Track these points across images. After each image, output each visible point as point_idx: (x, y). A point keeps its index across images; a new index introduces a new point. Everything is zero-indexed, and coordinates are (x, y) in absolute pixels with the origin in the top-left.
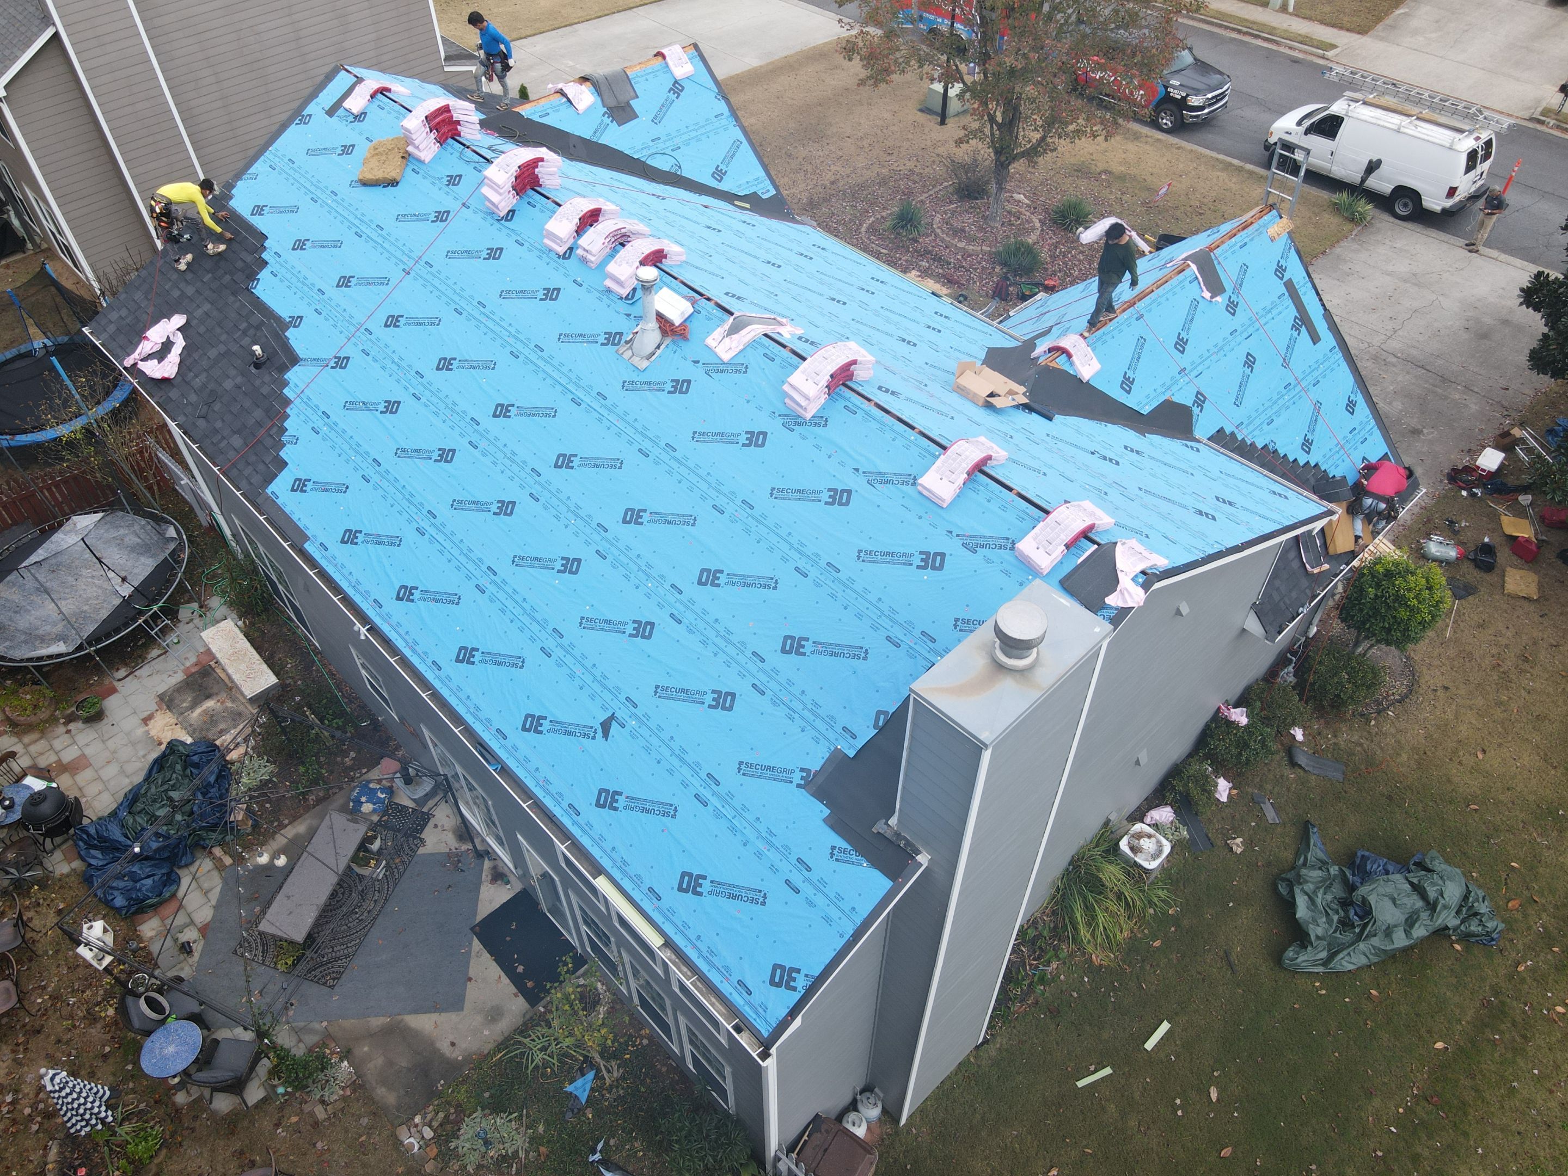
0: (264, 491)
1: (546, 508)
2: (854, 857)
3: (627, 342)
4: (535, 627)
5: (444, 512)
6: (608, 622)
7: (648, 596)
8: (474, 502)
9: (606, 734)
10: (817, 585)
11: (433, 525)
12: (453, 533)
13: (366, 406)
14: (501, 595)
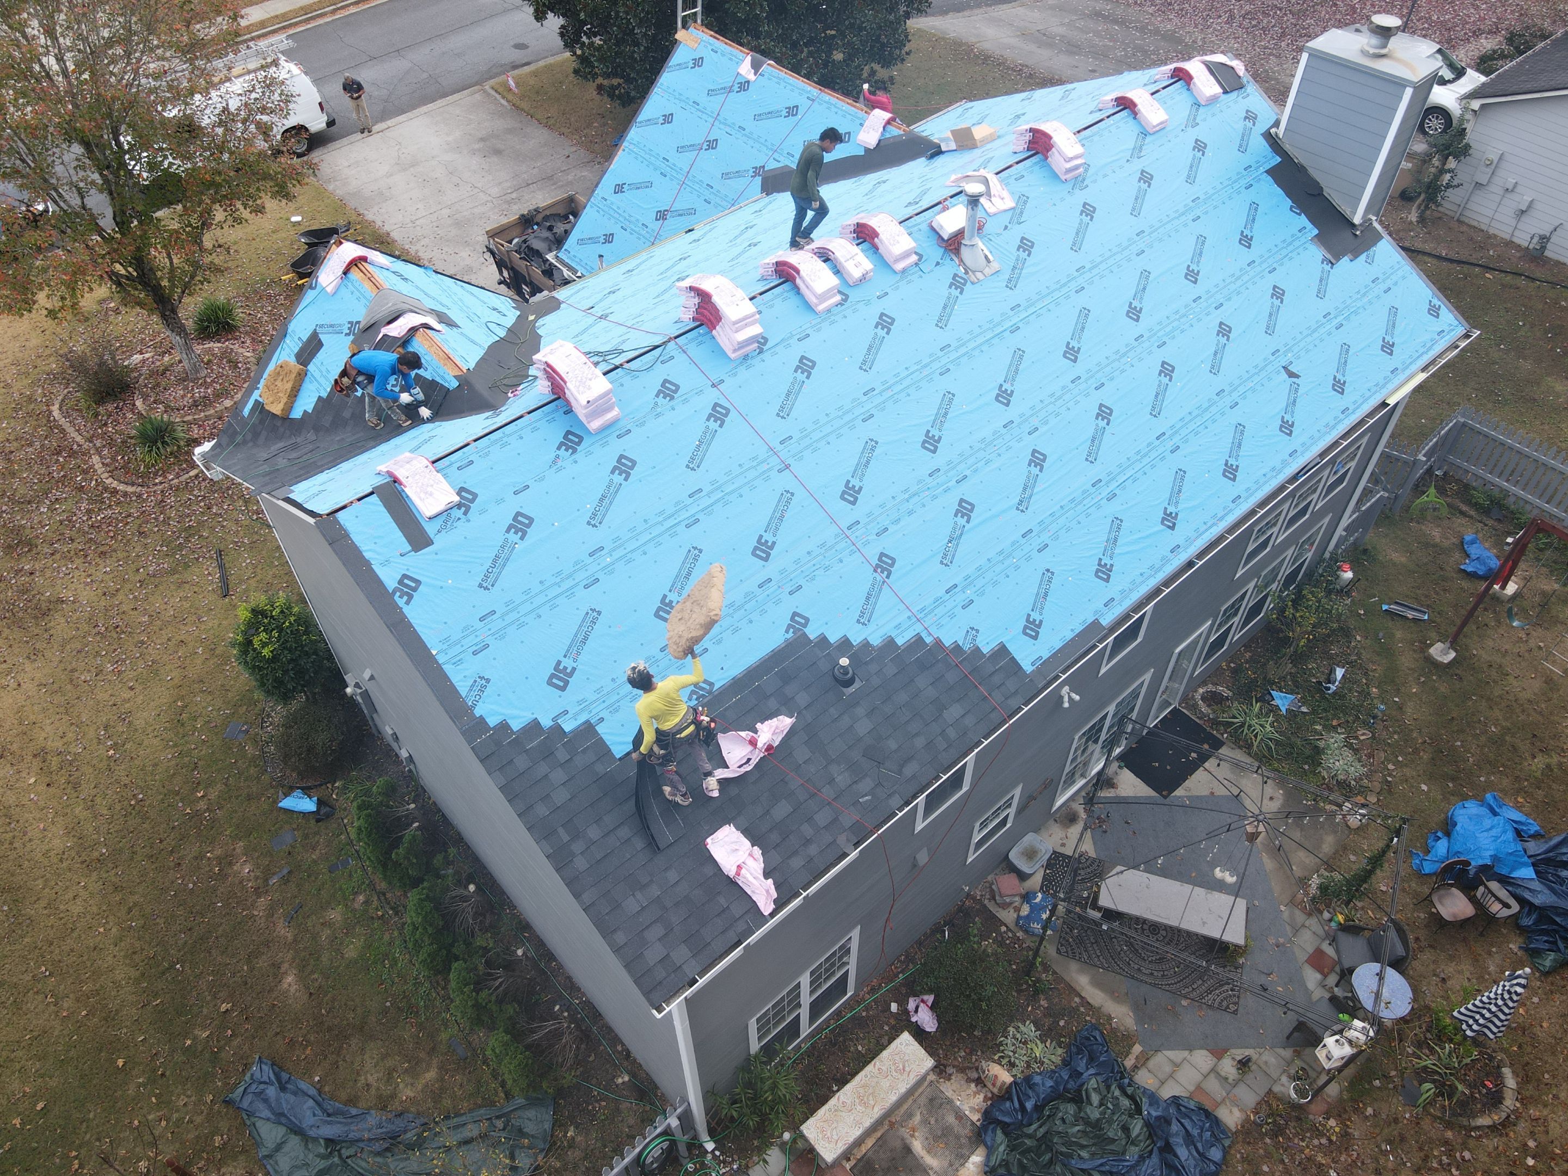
0: (1028, 676)
1: (1112, 379)
2: (1371, 252)
3: (966, 273)
4: (1214, 409)
5: (1096, 472)
6: (1216, 353)
7: (1199, 320)
8: (1093, 441)
9: (1297, 376)
10: (1206, 213)
11: (1107, 484)
12: (1120, 466)
13: (954, 539)
14: (1184, 432)
